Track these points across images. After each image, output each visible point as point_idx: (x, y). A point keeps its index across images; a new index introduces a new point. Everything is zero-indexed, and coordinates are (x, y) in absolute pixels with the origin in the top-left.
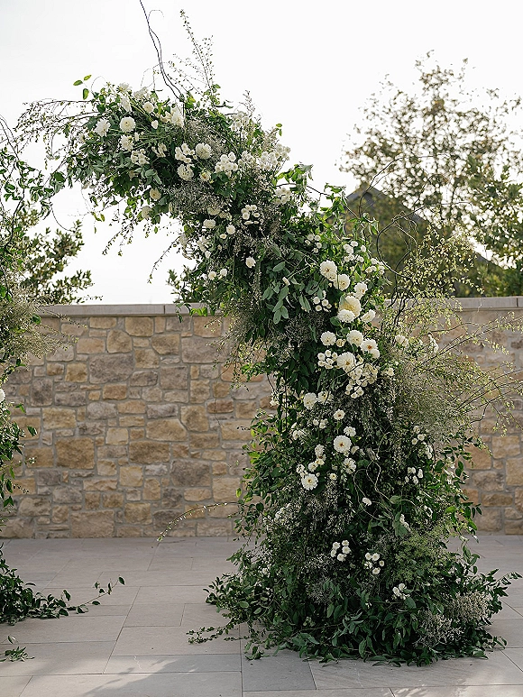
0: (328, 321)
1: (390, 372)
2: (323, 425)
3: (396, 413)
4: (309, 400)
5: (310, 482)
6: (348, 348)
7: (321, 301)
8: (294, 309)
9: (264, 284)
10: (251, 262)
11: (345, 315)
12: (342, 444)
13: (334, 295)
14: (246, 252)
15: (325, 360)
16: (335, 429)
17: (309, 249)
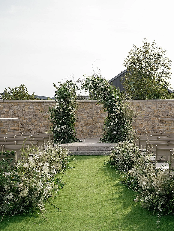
0: (114, 105)
1: (121, 111)
2: (114, 117)
3: (123, 116)
4: (112, 115)
5: (112, 124)
6: (117, 108)
7: (114, 103)
8: (110, 104)
9: (107, 101)
10: (105, 98)
11: (116, 105)
12: (116, 120)
13: (115, 102)
14: (105, 97)
15: (114, 110)
16: (115, 118)
17: (112, 96)
